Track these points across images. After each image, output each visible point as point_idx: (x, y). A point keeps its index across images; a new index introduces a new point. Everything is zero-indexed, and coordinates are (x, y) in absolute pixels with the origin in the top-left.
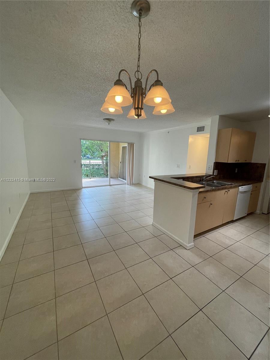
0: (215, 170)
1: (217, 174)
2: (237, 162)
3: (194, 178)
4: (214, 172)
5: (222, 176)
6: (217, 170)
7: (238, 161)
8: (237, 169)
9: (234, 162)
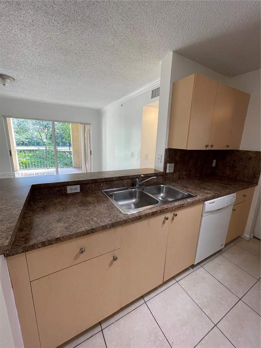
0: (168, 164)
1: (172, 171)
2: (209, 148)
3: (113, 181)
4: (165, 168)
5: (184, 173)
6: (173, 164)
7: (212, 146)
8: (215, 161)
9: (204, 148)
